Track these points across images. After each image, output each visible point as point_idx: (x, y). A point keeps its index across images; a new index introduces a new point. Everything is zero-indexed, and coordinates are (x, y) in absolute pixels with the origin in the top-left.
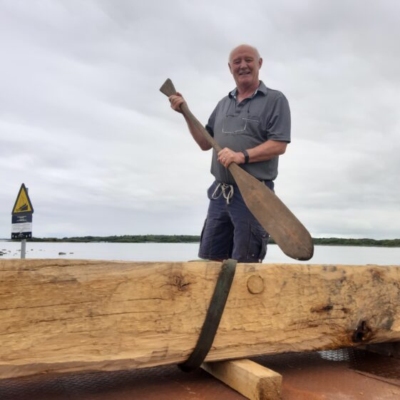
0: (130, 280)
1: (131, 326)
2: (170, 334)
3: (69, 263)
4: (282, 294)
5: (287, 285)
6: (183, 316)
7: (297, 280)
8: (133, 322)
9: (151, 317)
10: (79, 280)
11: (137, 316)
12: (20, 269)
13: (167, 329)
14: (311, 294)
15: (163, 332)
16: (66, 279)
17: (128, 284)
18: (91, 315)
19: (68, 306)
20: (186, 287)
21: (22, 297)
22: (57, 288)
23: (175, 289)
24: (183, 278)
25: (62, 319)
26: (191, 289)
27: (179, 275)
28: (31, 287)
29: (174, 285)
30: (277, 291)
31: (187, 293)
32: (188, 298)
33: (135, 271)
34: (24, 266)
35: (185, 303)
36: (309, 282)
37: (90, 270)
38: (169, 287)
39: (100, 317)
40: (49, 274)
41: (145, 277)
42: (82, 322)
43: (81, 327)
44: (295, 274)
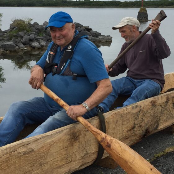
0: (55, 142)
1: (57, 164)
2: (72, 163)
3: (29, 143)
4: (116, 127)
5: (118, 122)
6: (77, 152)
7: (122, 118)
8: (57, 162)
9: (64, 157)
10: (35, 150)
11: (59, 159)
12: (10, 152)
13: (71, 161)
14: (127, 123)
15: (69, 163)
16: (29, 151)
17: (54, 144)
18: (41, 165)
19: (31, 164)
20: (77, 138)
21: (13, 166)
22: (27, 157)
23: (73, 140)
24: (76, 133)
25: (29, 171)
26: (80, 138)
27: (74, 133)
28: (16, 160)
29: (73, 139)
30: (114, 126)
31: (78, 141)
32: (78, 143)
33: (56, 137)
34: (11, 150)
35: (77, 146)
36: (127, 117)
37: (38, 143)
38: (71, 140)
39: (45, 165)
40: (22, 151)
41: (61, 139)
42: (37, 170)
43: (37, 172)
44: (121, 115)
